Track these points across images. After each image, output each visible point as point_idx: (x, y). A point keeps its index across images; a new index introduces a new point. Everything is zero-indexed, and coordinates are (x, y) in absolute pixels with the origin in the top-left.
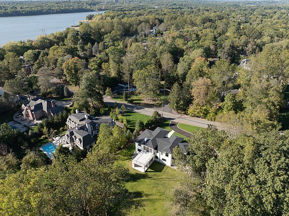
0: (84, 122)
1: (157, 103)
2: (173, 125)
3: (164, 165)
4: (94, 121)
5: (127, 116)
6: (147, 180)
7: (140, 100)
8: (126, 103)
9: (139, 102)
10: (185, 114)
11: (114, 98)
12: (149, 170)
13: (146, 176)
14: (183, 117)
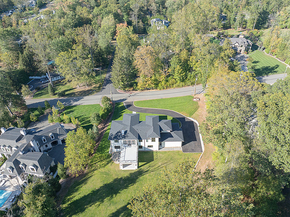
0: (24, 141)
1: (94, 87)
2: (129, 106)
3: (152, 152)
4: (37, 134)
5: (68, 113)
6: (146, 176)
7: (70, 90)
8: (56, 97)
10: (134, 90)
11: (36, 96)
12: (140, 164)
13: (142, 171)
14: (133, 94)
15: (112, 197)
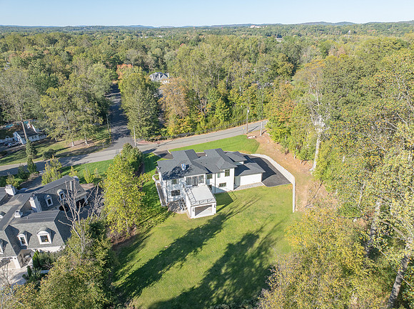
2: (163, 155)
3: (226, 193)
6: (233, 218)
9: (63, 151)
11: (2, 162)
13: (223, 215)
15: (196, 251)
